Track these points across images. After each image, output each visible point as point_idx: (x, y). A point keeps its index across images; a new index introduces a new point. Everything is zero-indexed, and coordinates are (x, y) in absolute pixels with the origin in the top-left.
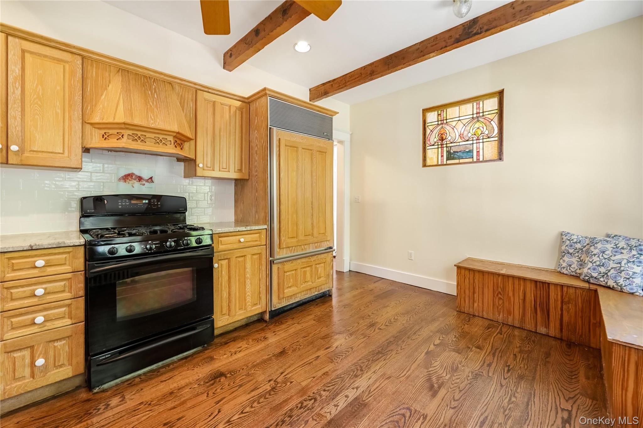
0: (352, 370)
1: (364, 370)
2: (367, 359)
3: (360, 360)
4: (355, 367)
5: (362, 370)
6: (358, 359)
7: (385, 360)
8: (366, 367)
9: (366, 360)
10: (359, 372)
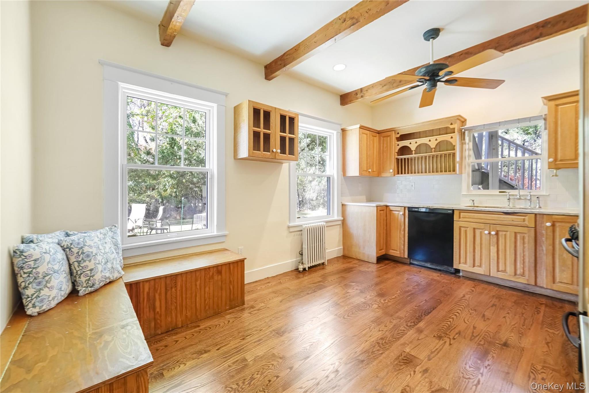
0: (387, 344)
1: (376, 344)
2: (375, 354)
3: (382, 353)
4: (385, 346)
5: (378, 343)
6: (384, 355)
7: (356, 352)
8: (374, 346)
9: (375, 352)
10: (381, 343)
